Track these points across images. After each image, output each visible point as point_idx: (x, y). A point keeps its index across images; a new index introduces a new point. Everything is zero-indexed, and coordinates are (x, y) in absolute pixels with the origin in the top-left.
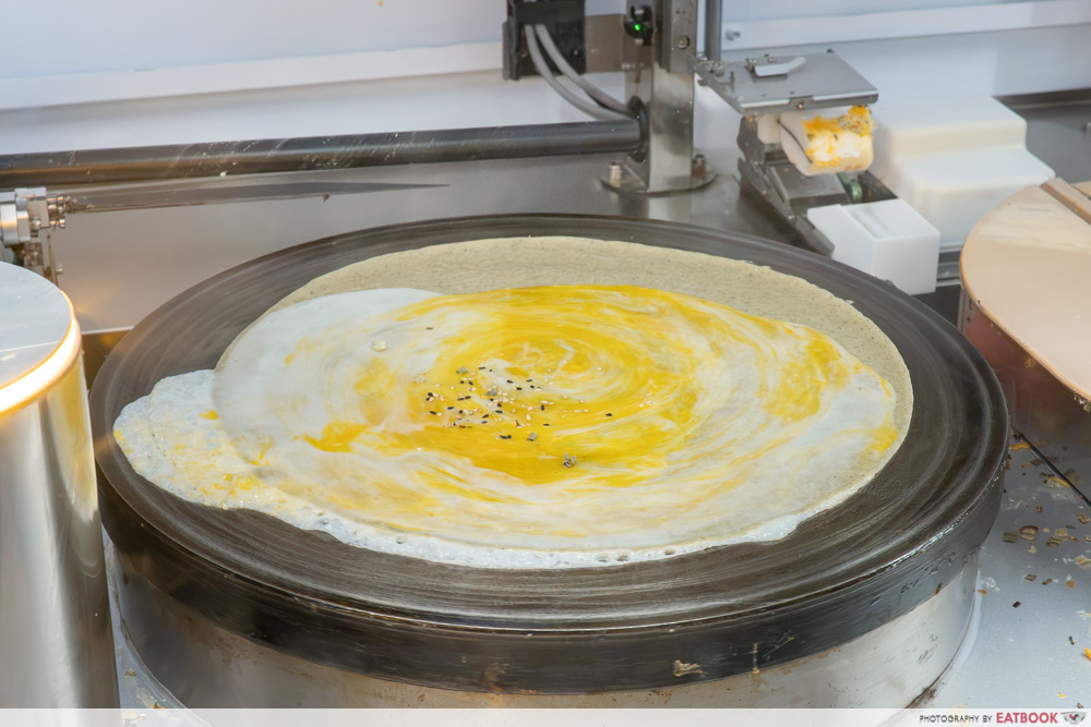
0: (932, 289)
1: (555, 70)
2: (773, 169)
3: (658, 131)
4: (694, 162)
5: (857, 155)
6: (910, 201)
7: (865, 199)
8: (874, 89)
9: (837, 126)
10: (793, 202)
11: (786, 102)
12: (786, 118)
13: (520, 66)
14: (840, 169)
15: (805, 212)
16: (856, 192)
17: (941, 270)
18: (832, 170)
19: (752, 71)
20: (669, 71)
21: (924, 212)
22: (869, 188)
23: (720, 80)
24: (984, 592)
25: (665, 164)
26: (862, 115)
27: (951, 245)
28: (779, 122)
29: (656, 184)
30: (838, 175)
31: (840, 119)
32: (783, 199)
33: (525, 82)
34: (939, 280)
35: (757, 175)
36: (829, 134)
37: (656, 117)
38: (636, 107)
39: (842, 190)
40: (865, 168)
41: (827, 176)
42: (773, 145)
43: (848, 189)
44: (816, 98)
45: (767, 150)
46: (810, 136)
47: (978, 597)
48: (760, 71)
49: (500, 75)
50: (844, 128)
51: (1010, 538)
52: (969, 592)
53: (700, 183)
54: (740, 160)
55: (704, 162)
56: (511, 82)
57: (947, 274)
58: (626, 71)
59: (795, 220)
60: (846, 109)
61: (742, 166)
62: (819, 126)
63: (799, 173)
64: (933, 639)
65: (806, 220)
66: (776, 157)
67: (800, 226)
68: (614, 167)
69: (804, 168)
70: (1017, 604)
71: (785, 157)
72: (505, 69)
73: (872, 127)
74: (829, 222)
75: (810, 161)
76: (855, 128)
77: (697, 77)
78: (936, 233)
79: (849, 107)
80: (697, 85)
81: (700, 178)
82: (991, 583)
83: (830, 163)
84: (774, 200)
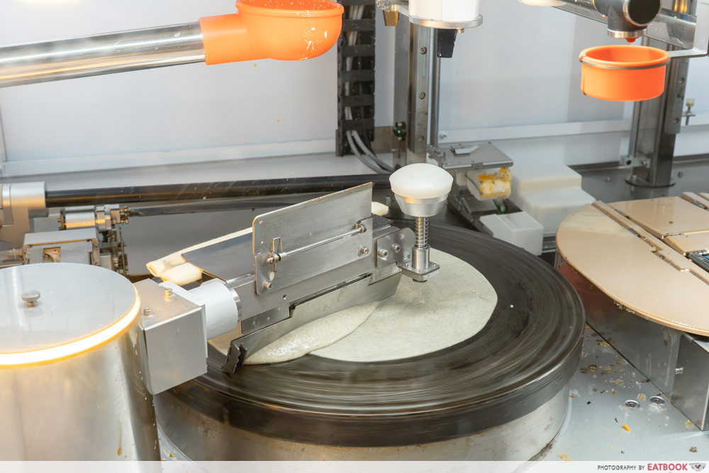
0: (540, 254)
1: (361, 152)
2: (463, 198)
5: (504, 191)
6: (529, 212)
7: (507, 212)
8: (511, 160)
9: (493, 178)
10: (473, 213)
11: (470, 165)
12: (470, 174)
13: (344, 150)
14: (494, 198)
15: (479, 218)
16: (503, 209)
17: (544, 245)
18: (491, 198)
19: (454, 152)
20: (414, 152)
21: (536, 217)
22: (508, 207)
23: (439, 156)
24: (573, 397)
26: (506, 173)
27: (550, 233)
28: (466, 176)
30: (494, 201)
31: (496, 174)
32: (468, 212)
33: (346, 158)
34: (543, 250)
35: (455, 201)
36: (491, 181)
39: (496, 208)
40: (506, 198)
41: (489, 201)
42: (463, 187)
43: (499, 207)
44: (484, 164)
45: (460, 189)
46: (481, 182)
47: (570, 399)
48: (458, 152)
49: (334, 155)
50: (497, 178)
51: (584, 371)
52: (566, 397)
56: (340, 158)
57: (546, 247)
58: (393, 152)
59: (474, 222)
60: (498, 169)
62: (485, 177)
63: (476, 200)
64: (551, 419)
65: (480, 221)
66: (464, 193)
67: (476, 225)
68: (388, 198)
69: (478, 197)
70: (589, 403)
71: (469, 192)
72: (336, 152)
73: (510, 178)
74: (491, 222)
75: (481, 194)
76: (503, 179)
77: (428, 155)
78: (541, 227)
79: (499, 169)
82: (576, 392)
83: (492, 195)
84: (464, 214)
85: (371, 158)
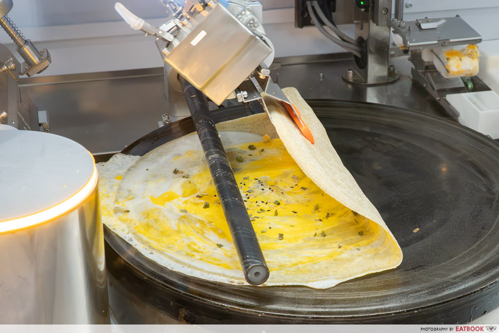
1: (322, 23)
2: (429, 74)
3: (371, 53)
4: (389, 69)
5: (471, 68)
6: (497, 91)
7: (475, 90)
8: (480, 36)
9: (460, 54)
10: (439, 91)
11: (436, 42)
12: (436, 50)
14: (462, 75)
15: (445, 96)
16: (469, 86)
18: (459, 76)
19: (419, 26)
20: (377, 25)
22: (476, 84)
23: (404, 31)
25: (375, 70)
26: (473, 49)
28: (432, 51)
29: (371, 80)
30: (462, 78)
31: (463, 50)
32: (434, 89)
35: (421, 77)
36: (458, 58)
37: (371, 47)
38: (361, 42)
39: (463, 85)
40: (475, 74)
41: (457, 79)
42: (429, 62)
43: (466, 84)
44: (451, 40)
45: (426, 64)
46: (448, 59)
48: (423, 26)
49: (294, 25)
50: (465, 55)
53: (391, 80)
54: (412, 69)
55: (394, 69)
58: (356, 24)
59: (440, 100)
60: (465, 46)
61: (413, 71)
62: (452, 54)
63: (443, 77)
65: (445, 99)
66: (430, 68)
67: (442, 103)
68: (351, 71)
69: (443, 74)
71: (435, 68)
73: (479, 55)
74: (455, 101)
75: (448, 71)
76: (470, 55)
79: (467, 45)
80: (392, 32)
81: (392, 77)
83: (458, 72)
84: (429, 89)
85: (333, 30)
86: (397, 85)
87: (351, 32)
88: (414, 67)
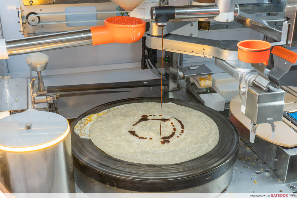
0: (223, 110)
1: (151, 68)
2: (193, 87)
3: (171, 79)
4: (178, 85)
5: (209, 84)
6: (219, 93)
7: (210, 92)
8: (212, 72)
9: (205, 79)
10: (196, 93)
11: (195, 74)
12: (195, 77)
13: (144, 67)
14: (206, 87)
16: (209, 91)
17: (225, 106)
19: (189, 68)
20: (173, 68)
21: (222, 96)
22: (211, 90)
23: (183, 70)
24: (235, 170)
25: (172, 85)
26: (210, 77)
27: (227, 101)
28: (194, 78)
29: (170, 89)
30: (205, 88)
31: (206, 77)
32: (195, 92)
33: (145, 70)
34: (225, 108)
35: (190, 88)
36: (204, 80)
37: (171, 76)
38: (166, 75)
39: (206, 91)
40: (211, 87)
41: (203, 88)
42: (193, 82)
44: (201, 74)
45: (191, 83)
46: (200, 81)
47: (234, 171)
48: (191, 68)
49: (141, 68)
50: (206, 79)
51: (240, 159)
52: (232, 170)
53: (179, 89)
54: (186, 85)
55: (179, 85)
56: (143, 70)
57: (226, 107)
58: (165, 68)
59: (197, 96)
60: (207, 76)
61: (187, 86)
62: (202, 79)
63: (198, 88)
64: (226, 180)
65: (199, 96)
66: (193, 84)
67: (198, 98)
70: (241, 172)
71: (195, 84)
73: (212, 79)
74: (204, 97)
75: (200, 85)
76: (209, 79)
78: (224, 99)
80: (178, 71)
81: (179, 88)
82: (236, 168)
83: (204, 86)
84: (193, 92)
85: (156, 70)
86: (181, 91)
87: (163, 71)
88: (187, 84)
